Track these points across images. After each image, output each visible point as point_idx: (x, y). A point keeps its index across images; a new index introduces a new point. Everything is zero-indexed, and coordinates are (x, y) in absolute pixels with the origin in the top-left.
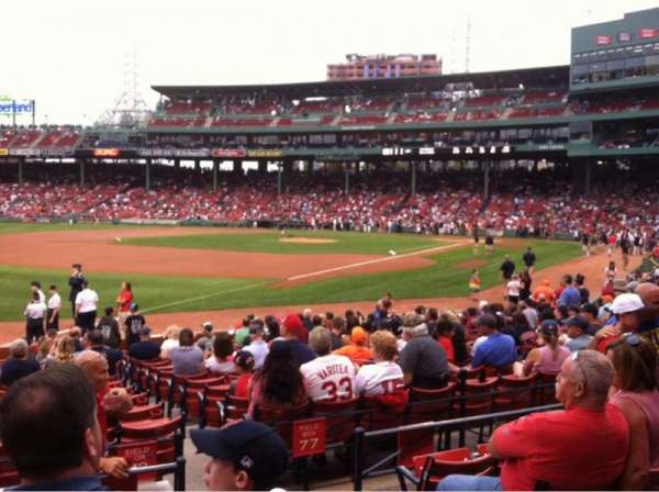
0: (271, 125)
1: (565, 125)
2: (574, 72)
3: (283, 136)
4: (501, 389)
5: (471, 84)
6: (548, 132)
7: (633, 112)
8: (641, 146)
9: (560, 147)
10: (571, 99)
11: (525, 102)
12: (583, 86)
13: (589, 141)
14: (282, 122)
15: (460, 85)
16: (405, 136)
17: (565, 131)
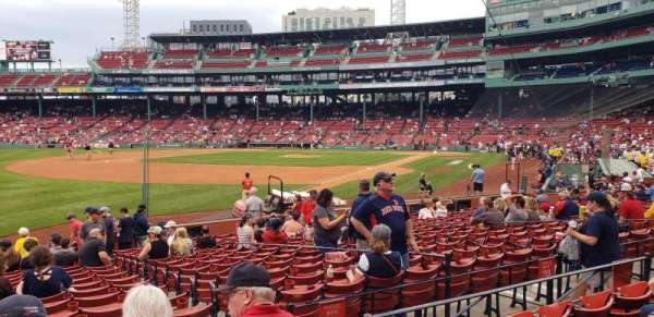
0: (250, 67)
1: (483, 63)
2: (489, 22)
3: (259, 75)
4: (478, 270)
5: (407, 33)
6: (469, 69)
7: (536, 52)
8: (543, 78)
9: (479, 81)
10: (486, 42)
11: (449, 47)
12: (494, 33)
13: (502, 76)
14: (258, 65)
15: (397, 34)
16: (358, 75)
17: (482, 69)
